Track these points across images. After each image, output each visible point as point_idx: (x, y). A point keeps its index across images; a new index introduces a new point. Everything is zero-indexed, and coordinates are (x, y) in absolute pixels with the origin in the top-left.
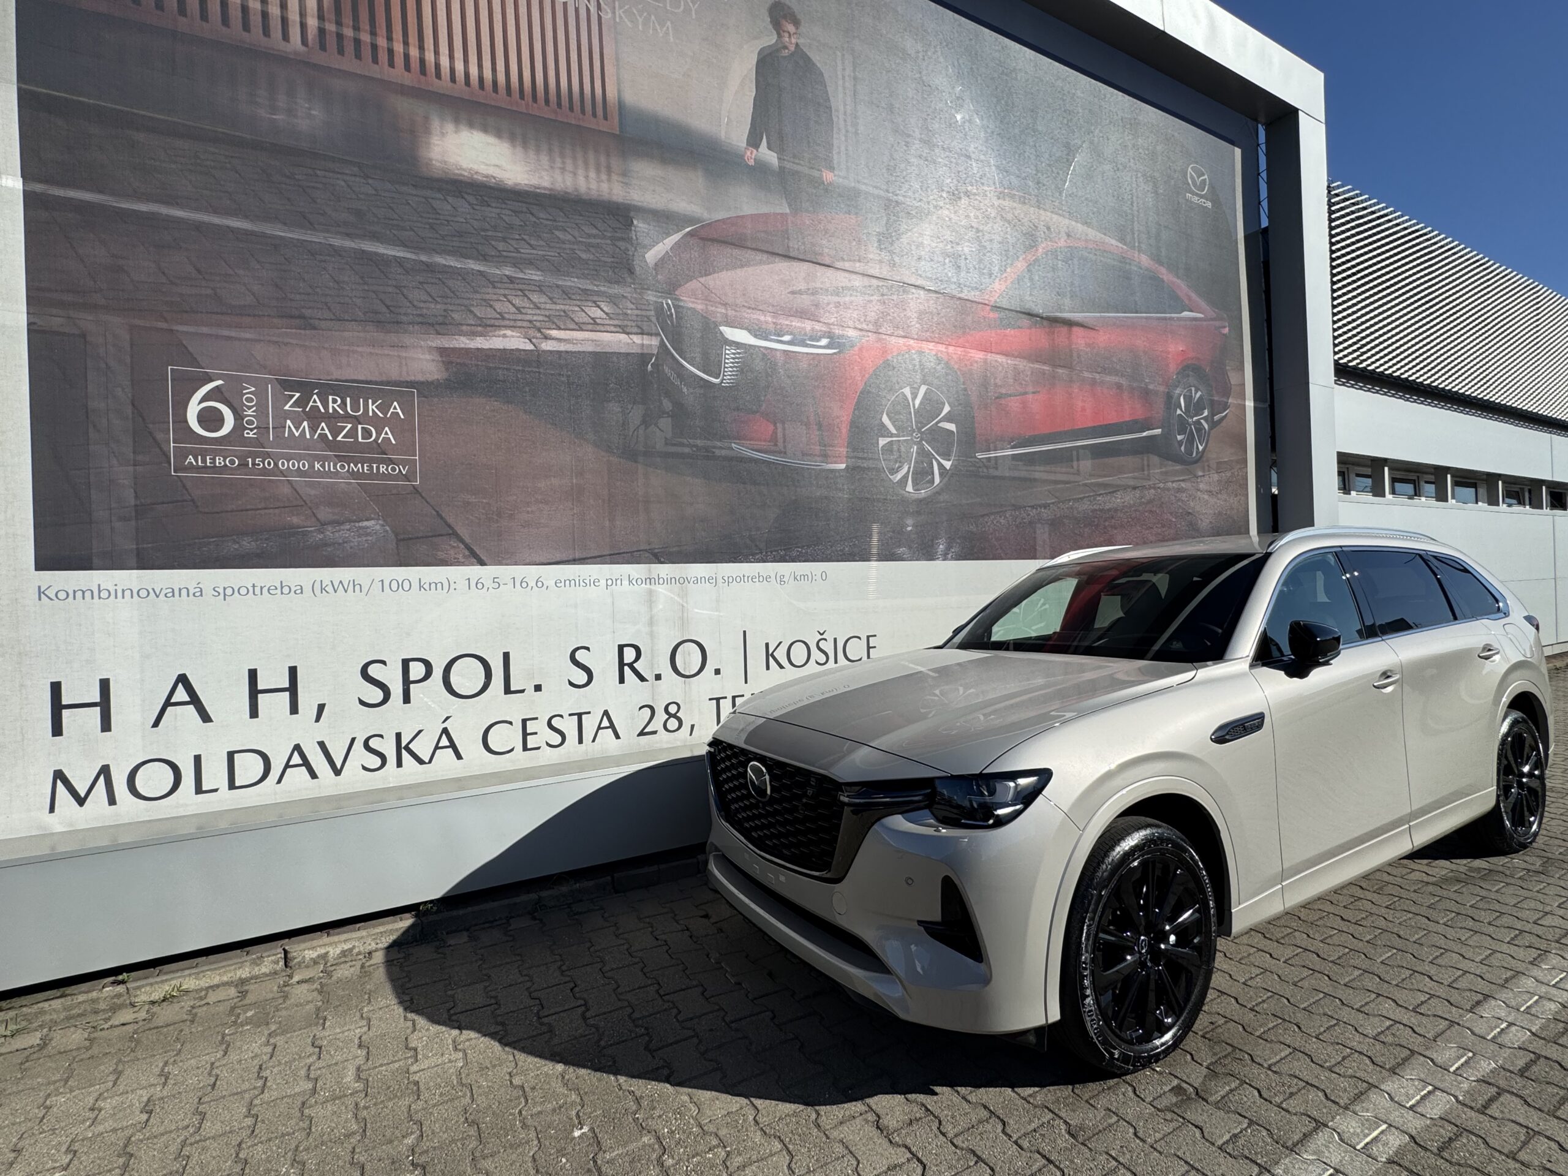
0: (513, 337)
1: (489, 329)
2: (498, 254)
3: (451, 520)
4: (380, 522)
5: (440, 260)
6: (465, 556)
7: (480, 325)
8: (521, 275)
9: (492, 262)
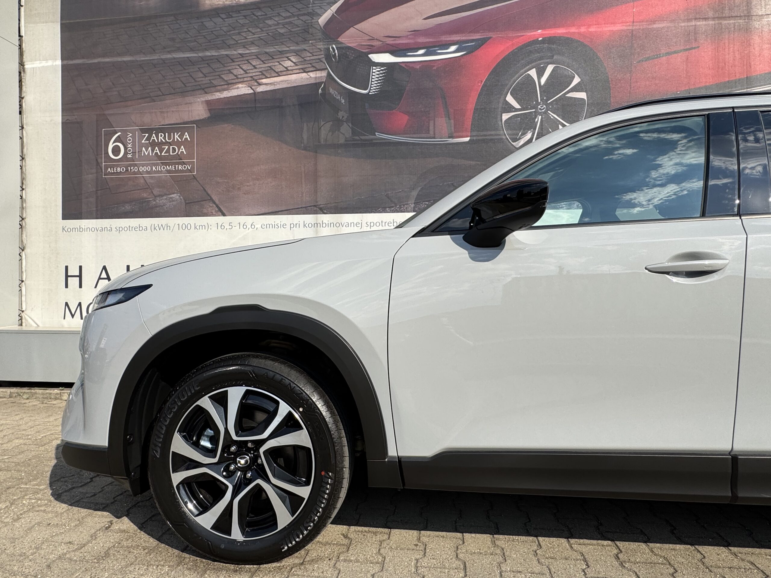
0: (242, 87)
1: (230, 85)
2: (236, 42)
3: (209, 192)
4: (179, 195)
5: (208, 54)
6: (216, 211)
7: (226, 85)
8: (248, 52)
9: (233, 47)
